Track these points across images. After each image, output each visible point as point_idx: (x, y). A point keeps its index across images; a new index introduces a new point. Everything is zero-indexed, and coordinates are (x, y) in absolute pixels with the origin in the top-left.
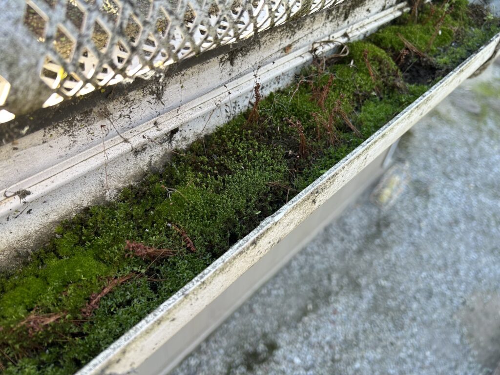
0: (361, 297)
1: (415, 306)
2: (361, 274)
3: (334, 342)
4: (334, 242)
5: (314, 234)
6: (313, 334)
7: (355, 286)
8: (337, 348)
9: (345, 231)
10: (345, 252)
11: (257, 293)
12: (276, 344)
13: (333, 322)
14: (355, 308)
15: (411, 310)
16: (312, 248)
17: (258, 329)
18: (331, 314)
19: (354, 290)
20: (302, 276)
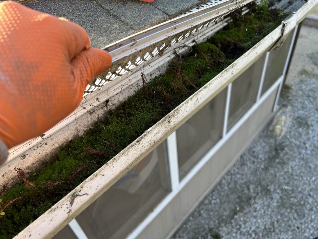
0: (272, 199)
1: (310, 200)
2: (269, 184)
3: (258, 231)
4: (249, 165)
5: (234, 161)
6: (243, 226)
7: (267, 192)
8: (261, 235)
9: (254, 157)
10: (256, 170)
11: (202, 203)
12: (220, 235)
13: (255, 217)
14: (268, 206)
15: (309, 204)
16: (234, 171)
17: (206, 226)
18: (253, 212)
19: (266, 194)
20: (230, 189)
